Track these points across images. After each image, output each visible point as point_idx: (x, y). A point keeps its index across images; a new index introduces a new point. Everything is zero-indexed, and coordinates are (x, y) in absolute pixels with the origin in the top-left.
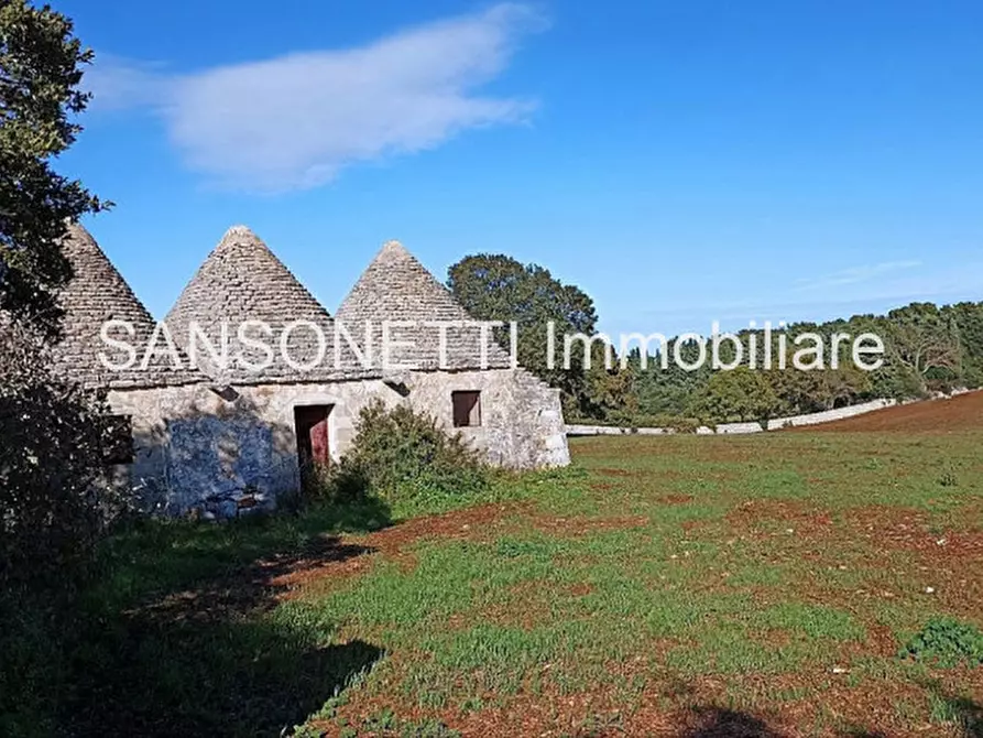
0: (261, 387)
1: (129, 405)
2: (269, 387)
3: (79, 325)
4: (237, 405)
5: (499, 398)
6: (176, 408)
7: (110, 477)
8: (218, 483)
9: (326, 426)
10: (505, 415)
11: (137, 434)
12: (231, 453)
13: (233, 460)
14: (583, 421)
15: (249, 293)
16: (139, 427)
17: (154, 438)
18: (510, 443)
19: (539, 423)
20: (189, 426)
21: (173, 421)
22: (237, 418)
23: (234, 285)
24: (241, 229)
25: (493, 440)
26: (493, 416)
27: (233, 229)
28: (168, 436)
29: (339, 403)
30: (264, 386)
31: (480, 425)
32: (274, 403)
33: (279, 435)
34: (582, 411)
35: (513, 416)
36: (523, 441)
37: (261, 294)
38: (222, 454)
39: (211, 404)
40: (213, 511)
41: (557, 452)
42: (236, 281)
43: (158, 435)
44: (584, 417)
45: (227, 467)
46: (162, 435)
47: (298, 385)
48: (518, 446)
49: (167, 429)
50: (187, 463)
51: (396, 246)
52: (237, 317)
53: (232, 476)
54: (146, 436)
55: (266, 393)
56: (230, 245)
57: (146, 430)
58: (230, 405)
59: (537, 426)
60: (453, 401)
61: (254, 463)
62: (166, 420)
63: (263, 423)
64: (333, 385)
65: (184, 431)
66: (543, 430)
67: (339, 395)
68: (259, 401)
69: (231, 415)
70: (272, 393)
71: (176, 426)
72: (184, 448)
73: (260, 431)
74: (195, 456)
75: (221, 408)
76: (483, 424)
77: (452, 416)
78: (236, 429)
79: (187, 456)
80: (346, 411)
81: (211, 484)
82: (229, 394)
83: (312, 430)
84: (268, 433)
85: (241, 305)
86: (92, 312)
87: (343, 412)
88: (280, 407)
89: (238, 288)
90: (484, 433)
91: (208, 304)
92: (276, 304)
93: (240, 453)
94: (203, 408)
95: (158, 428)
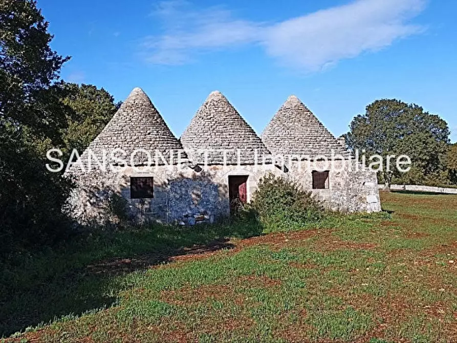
0: (212, 166)
1: (152, 172)
2: (217, 166)
3: (135, 137)
4: (201, 174)
5: (340, 175)
6: (173, 175)
7: (143, 203)
8: (191, 209)
9: (246, 185)
10: (342, 183)
11: (155, 185)
12: (197, 195)
13: (199, 199)
14: (451, 186)
15: (214, 122)
16: (156, 182)
17: (163, 187)
18: (345, 198)
19: (363, 188)
20: (179, 183)
21: (171, 180)
22: (201, 180)
23: (208, 119)
24: (215, 92)
25: (335, 196)
26: (335, 184)
27: (213, 93)
28: (169, 187)
29: (251, 175)
30: (214, 166)
31: (329, 188)
32: (219, 174)
33: (221, 188)
34: (450, 180)
35: (347, 184)
36: (353, 197)
37: (219, 123)
38: (194, 196)
39: (189, 173)
40: (184, 222)
41: (373, 204)
42: (209, 117)
43: (164, 186)
44: (452, 184)
45: (196, 202)
46: (166, 186)
47: (231, 166)
48: (349, 201)
49: (169, 184)
50: (177, 199)
51: (294, 98)
52: (207, 134)
53: (198, 206)
54: (159, 186)
55: (215, 169)
56: (210, 100)
57: (160, 184)
58: (198, 174)
59: (361, 190)
60: (313, 175)
61: (208, 201)
62: (168, 180)
63: (213, 183)
64: (248, 166)
65: (176, 185)
66: (365, 192)
67: (251, 171)
68: (212, 173)
69: (198, 179)
70: (218, 169)
71: (172, 182)
72: (176, 192)
73: (212, 187)
74: (181, 197)
75: (194, 176)
76: (330, 188)
77: (311, 183)
78: (200, 185)
79: (178, 196)
80: (254, 179)
81: (188, 209)
82: (197, 168)
83: (240, 187)
84: (216, 188)
85: (209, 128)
86: (141, 131)
87: (252, 179)
88: (221, 176)
89: (210, 120)
90: (330, 193)
91: (196, 128)
92: (225, 127)
93: (202, 196)
94: (185, 175)
95: (165, 183)
